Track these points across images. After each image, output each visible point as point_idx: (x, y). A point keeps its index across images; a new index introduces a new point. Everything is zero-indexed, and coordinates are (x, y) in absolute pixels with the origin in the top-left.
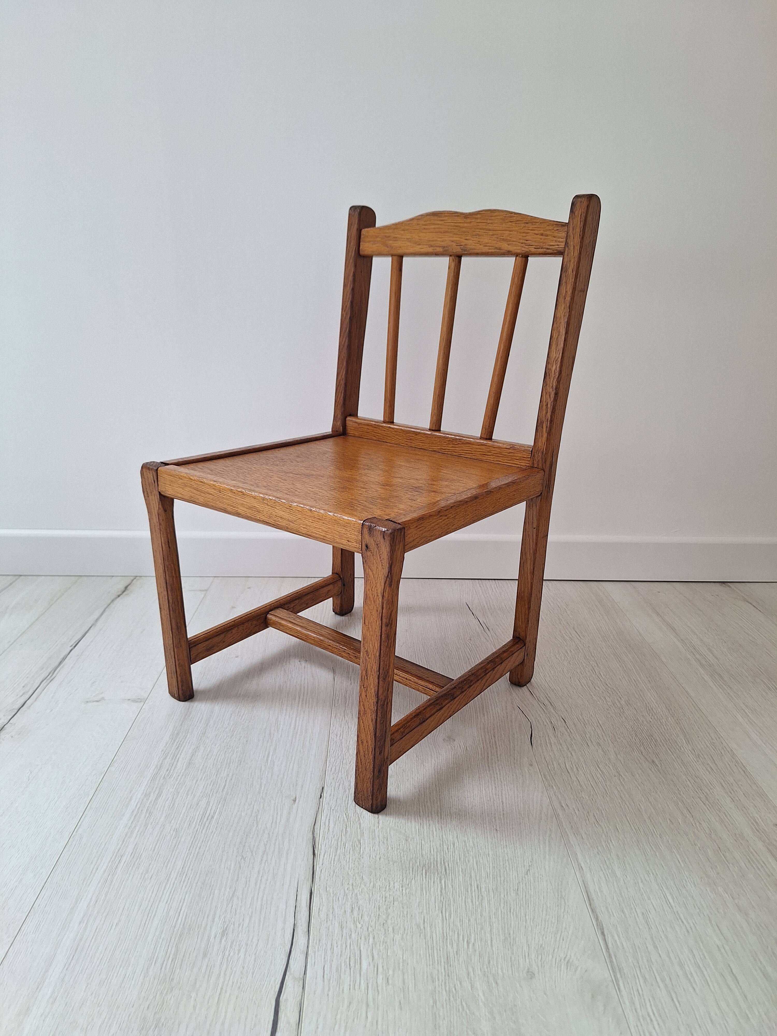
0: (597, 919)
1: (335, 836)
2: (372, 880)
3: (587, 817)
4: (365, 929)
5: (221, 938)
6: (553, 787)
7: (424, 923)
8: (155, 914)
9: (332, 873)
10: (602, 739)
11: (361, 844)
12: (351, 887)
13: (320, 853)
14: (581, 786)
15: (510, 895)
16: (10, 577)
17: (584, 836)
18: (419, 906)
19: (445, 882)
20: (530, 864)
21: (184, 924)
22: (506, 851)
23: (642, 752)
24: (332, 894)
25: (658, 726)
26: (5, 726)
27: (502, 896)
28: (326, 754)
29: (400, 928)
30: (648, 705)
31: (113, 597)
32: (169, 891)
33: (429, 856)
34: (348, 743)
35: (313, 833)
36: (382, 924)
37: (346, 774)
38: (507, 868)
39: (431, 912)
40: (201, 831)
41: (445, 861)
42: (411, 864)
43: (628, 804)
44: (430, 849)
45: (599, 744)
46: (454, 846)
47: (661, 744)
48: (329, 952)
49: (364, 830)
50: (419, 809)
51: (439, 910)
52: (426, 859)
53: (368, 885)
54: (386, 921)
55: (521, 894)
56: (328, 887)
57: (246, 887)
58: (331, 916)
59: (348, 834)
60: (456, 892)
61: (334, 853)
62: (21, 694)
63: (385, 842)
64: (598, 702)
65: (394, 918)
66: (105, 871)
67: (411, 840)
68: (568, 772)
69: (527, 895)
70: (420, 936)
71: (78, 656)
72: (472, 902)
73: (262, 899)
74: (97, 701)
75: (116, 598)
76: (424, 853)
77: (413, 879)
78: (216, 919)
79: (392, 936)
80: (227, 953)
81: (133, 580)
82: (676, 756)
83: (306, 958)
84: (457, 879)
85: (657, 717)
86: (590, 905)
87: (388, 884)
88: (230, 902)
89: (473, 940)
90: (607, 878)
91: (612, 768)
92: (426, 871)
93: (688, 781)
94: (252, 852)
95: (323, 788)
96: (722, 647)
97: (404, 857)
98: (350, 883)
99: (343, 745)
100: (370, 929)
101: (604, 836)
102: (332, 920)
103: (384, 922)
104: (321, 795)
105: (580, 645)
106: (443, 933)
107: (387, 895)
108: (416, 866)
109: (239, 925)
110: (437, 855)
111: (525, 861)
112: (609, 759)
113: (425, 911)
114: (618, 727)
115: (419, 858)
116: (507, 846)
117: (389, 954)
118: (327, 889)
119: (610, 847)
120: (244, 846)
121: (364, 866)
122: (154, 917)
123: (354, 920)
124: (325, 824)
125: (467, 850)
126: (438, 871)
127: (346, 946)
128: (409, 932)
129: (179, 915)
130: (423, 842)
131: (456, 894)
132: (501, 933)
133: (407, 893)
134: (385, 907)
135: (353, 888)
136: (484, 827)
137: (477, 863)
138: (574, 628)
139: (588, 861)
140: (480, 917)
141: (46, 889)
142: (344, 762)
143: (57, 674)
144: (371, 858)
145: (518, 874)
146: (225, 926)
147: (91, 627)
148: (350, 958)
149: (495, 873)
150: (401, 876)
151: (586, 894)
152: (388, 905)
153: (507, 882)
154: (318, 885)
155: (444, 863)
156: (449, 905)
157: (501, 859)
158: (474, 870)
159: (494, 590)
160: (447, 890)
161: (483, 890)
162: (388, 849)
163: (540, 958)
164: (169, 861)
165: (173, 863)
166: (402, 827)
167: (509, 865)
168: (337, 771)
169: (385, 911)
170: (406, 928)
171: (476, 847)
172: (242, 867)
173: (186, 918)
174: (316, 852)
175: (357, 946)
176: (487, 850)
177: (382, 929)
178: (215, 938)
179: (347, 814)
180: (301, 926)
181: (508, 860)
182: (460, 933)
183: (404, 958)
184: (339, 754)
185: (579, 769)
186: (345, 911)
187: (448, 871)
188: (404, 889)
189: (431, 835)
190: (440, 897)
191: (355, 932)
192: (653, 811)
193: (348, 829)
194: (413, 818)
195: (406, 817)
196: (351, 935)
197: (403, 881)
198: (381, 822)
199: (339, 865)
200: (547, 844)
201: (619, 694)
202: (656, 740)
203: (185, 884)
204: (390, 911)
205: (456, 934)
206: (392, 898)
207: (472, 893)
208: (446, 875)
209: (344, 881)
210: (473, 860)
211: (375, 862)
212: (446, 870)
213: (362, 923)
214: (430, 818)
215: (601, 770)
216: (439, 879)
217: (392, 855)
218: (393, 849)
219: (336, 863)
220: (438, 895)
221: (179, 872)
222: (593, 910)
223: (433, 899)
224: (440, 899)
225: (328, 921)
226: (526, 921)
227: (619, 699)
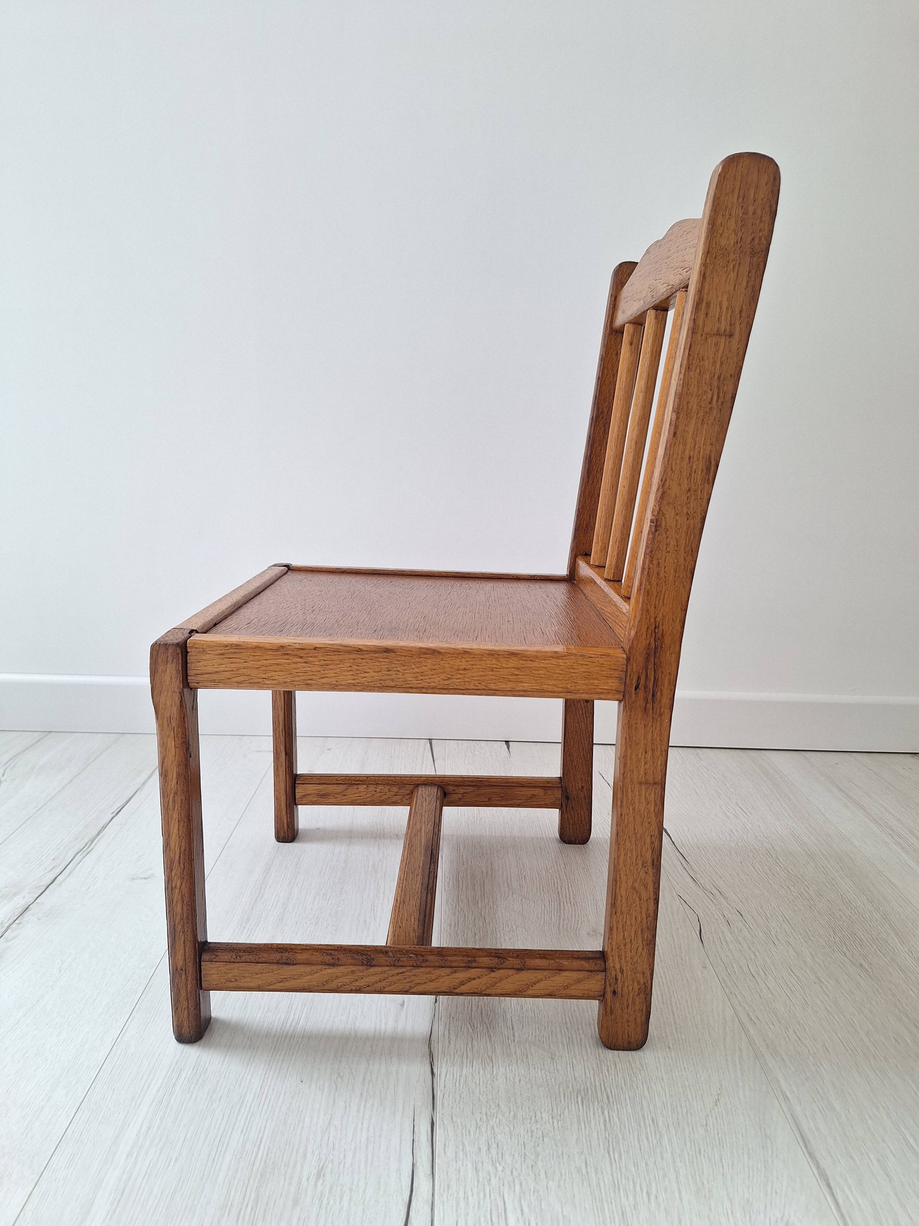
0: (818, 1166)
1: (459, 1051)
2: (512, 1109)
3: (786, 1032)
4: (508, 1173)
5: (317, 1180)
6: (736, 995)
7: (586, 1167)
8: (227, 1148)
9: (458, 1099)
10: (792, 937)
11: (494, 1062)
12: (485, 1117)
13: (440, 1072)
14: (772, 994)
15: (698, 1131)
16: (36, 734)
17: (786, 1058)
18: (577, 1143)
19: (609, 1112)
20: (719, 1092)
21: (266, 1161)
22: (685, 1075)
23: (845, 954)
24: (460, 1126)
25: (861, 922)
26: (30, 907)
27: (687, 1134)
29: (555, 1173)
30: (844, 896)
32: (245, 1115)
33: (584, 1079)
34: (465, 935)
35: (430, 1047)
36: (530, 1166)
38: (690, 1097)
39: (594, 1152)
41: (606, 1086)
42: (561, 1090)
43: (837, 1018)
44: (585, 1071)
45: (788, 943)
46: (616, 1068)
47: (868, 944)
48: (462, 1204)
49: (496, 1044)
50: (566, 1019)
51: (604, 1149)
52: (580, 1083)
53: (507, 1115)
54: (536, 1163)
55: (712, 1131)
56: (453, 1116)
57: (345, 1113)
58: (461, 1154)
59: (475, 1048)
60: (625, 1127)
61: (458, 1073)
62: (50, 868)
63: (524, 1059)
64: (780, 892)
65: (545, 1158)
66: (158, 1090)
67: (558, 1060)
68: (754, 977)
69: (720, 1131)
70: (583, 1184)
71: (121, 824)
72: (648, 1139)
73: (368, 1131)
74: (146, 878)
76: (577, 1075)
77: (567, 1109)
78: (309, 1155)
79: (545, 1183)
80: (325, 1201)
82: (890, 959)
83: (432, 1209)
84: (624, 1109)
85: (858, 911)
86: (806, 1146)
87: (532, 1114)
88: (325, 1133)
89: (654, 1192)
90: (823, 1113)
91: (809, 973)
92: (582, 1098)
93: (909, 989)
94: (351, 1069)
97: (551, 1079)
98: (484, 1112)
100: (515, 1173)
101: (811, 1057)
102: (463, 1160)
103: (533, 1163)
105: (748, 823)
106: (613, 1180)
107: (534, 1128)
108: (569, 1091)
109: (340, 1163)
110: (594, 1078)
111: (712, 1088)
112: (805, 962)
113: (586, 1151)
114: (810, 923)
115: (571, 1081)
116: (685, 1068)
117: (543, 1207)
118: (454, 1119)
119: (822, 1073)
120: (340, 1061)
121: (500, 1090)
122: (225, 1152)
123: (492, 1161)
124: (444, 1037)
126: (598, 1099)
127: (485, 1195)
128: (568, 1178)
129: (259, 1149)
130: (575, 1062)
131: (625, 1129)
132: (691, 1183)
133: (560, 1127)
134: (532, 1144)
137: (648, 1090)
138: (737, 804)
139: (795, 1089)
140: (660, 1160)
141: (82, 1110)
143: (95, 845)
144: (508, 1080)
145: (704, 1105)
146: (321, 1165)
147: (137, 792)
148: (491, 1210)
149: (674, 1103)
150: (550, 1104)
151: (798, 1132)
152: (535, 1142)
153: (691, 1115)
154: (440, 1114)
155: (605, 1088)
156: (618, 1143)
157: (680, 1085)
158: (645, 1097)
160: (612, 1124)
161: (660, 1124)
162: (529, 1069)
163: (748, 1218)
164: (243, 1078)
165: (248, 1081)
166: (545, 1041)
167: (691, 1093)
169: (533, 1150)
170: (563, 1172)
171: (645, 1069)
172: (339, 1088)
173: (267, 1154)
174: (435, 1070)
175: (500, 1195)
176: (660, 1073)
177: (531, 1173)
178: (308, 1180)
179: (472, 1024)
180: (423, 1166)
181: (689, 1086)
182: (635, 1180)
183: (564, 1213)
185: (767, 974)
186: (480, 1149)
187: (611, 1100)
188: (555, 1121)
190: (604, 1133)
191: (495, 1177)
192: (871, 1026)
193: (475, 1043)
194: (558, 1030)
195: (549, 1029)
196: (490, 1180)
197: (552, 1110)
198: (516, 1034)
199: (467, 1089)
200: (738, 1066)
201: (805, 882)
202: (861, 940)
203: (265, 1107)
204: (539, 1149)
205: (631, 1182)
206: (541, 1133)
207: (646, 1128)
208: (610, 1104)
209: (474, 1109)
210: (643, 1086)
211: (514, 1086)
212: (608, 1098)
213: (503, 1164)
214: (581, 1031)
215: (795, 975)
216: (600, 1110)
217: (536, 1077)
218: (536, 1069)
219: (462, 1086)
220: (601, 1130)
221: (256, 1093)
222: (811, 1155)
223: (595, 1135)
224: (604, 1135)
225: (458, 1160)
226: (723, 1166)
227: (807, 889)
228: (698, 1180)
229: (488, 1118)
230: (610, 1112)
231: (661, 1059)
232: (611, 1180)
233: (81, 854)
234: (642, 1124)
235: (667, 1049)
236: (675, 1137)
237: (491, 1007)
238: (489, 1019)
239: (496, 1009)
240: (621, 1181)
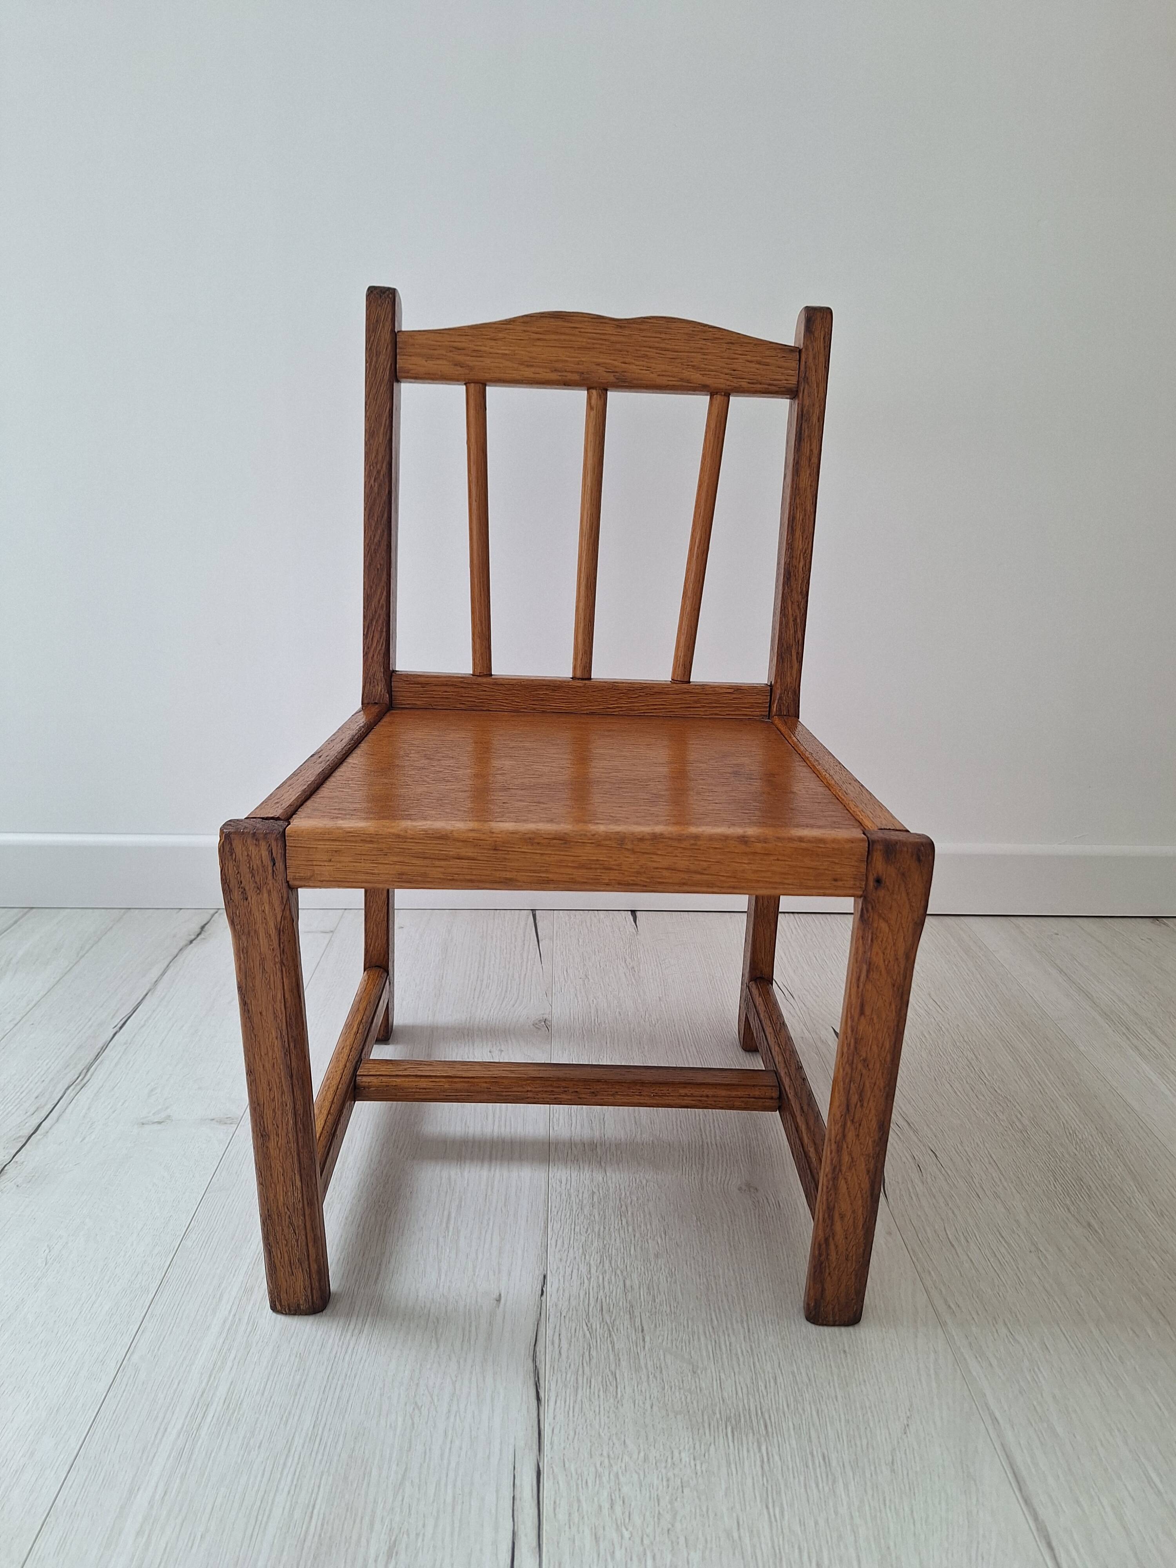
0: (1036, 1518)
1: (572, 1365)
2: (642, 1447)
3: (994, 1325)
4: (638, 1540)
5: (388, 1561)
6: (930, 1273)
7: (739, 1529)
8: (269, 1516)
9: (572, 1433)
10: (1001, 1186)
11: (618, 1380)
12: (606, 1461)
13: (549, 1396)
14: (977, 1270)
15: (882, 1472)
16: (14, 911)
17: (994, 1362)
18: (726, 1495)
19: (767, 1449)
20: (908, 1414)
21: (320, 1535)
22: (865, 1392)
23: (1068, 1209)
24: (574, 1475)
25: (1088, 1162)
26: (6, 1168)
27: (868, 1475)
28: (546, 1215)
29: (698, 1539)
30: (1067, 1125)
31: (183, 943)
32: (292, 1469)
33: (735, 1401)
34: (580, 1196)
35: (534, 1360)
36: (666, 1530)
37: (581, 1250)
38: (872, 1425)
39: (748, 1508)
40: (341, 1357)
41: (764, 1410)
42: (706, 1417)
43: (1058, 1301)
44: (736, 1389)
45: (997, 1196)
46: (776, 1383)
47: (1098, 1194)
49: (621, 1354)
51: (761, 1501)
52: (730, 1406)
53: (635, 1456)
54: (673, 1526)
55: (900, 1471)
56: (566, 1460)
57: (424, 1462)
58: (576, 1516)
59: (594, 1361)
60: (788, 1469)
61: (571, 1397)
62: (32, 1110)
63: (658, 1375)
64: (986, 1122)
65: (685, 1518)
67: (702, 1372)
68: (953, 1246)
69: (910, 1471)
70: (734, 1553)
71: (125, 1044)
72: (817, 1486)
73: (454, 1485)
74: (159, 1123)
75: (186, 945)
76: (726, 1395)
77: (713, 1445)
78: (377, 1526)
79: (685, 1554)
81: (213, 916)
82: (1125, 1214)
84: (787, 1442)
85: (1085, 1146)
86: (1020, 1490)
87: (668, 1454)
88: (399, 1489)
89: (826, 1561)
90: (1042, 1439)
91: (1023, 1238)
92: (732, 1428)
93: (1150, 1257)
94: (431, 1397)
95: (545, 1277)
96: (1170, 1025)
97: (692, 1403)
98: (605, 1454)
99: (573, 1198)
100: (646, 1541)
101: (1026, 1361)
102: (578, 1524)
103: (670, 1526)
104: (542, 1290)
105: (944, 1023)
106: (773, 1547)
107: (670, 1474)
108: (715, 1419)
109: (417, 1535)
110: (748, 1399)
111: (899, 1409)
112: (1017, 1221)
113: (738, 1506)
114: (1024, 1165)
115: (718, 1404)
116: (865, 1381)
118: (567, 1466)
119: (1040, 1382)
120: (417, 1385)
121: (626, 1420)
122: (267, 1523)
123: (617, 1524)
124: (553, 1344)
125: (798, 1389)
126: (752, 1429)
128: (714, 1546)
129: (311, 1517)
130: (723, 1376)
131: (789, 1472)
132: (873, 1546)
133: (704, 1471)
134: (668, 1498)
135: (609, 1462)
136: (823, 1347)
137: (818, 1412)
138: (929, 995)
139: (1006, 1408)
140: (834, 1516)
141: (77, 1468)
142: (577, 1229)
143: (92, 1075)
144: (636, 1405)
145: (890, 1434)
146: (393, 1539)
147: (146, 995)
149: (852, 1433)
150: (691, 1439)
151: (1010, 1469)
152: (673, 1494)
153: (873, 1449)
154: (549, 1457)
155: (762, 1413)
156: (779, 1493)
157: (858, 1405)
158: (813, 1425)
159: (794, 931)
160: (772, 1465)
161: (834, 1463)
162: (664, 1389)
164: (290, 1413)
165: (296, 1418)
166: (684, 1348)
167: (873, 1416)
168: (566, 1246)
169: (669, 1506)
170: (709, 1539)
171: (814, 1384)
172: (415, 1426)
173: (322, 1525)
174: (542, 1394)
176: (832, 1389)
177: (667, 1540)
178: (376, 1561)
179: (589, 1325)
180: (526, 1535)
181: (870, 1408)
182: (802, 1547)
184: (568, 1217)
185: (969, 1240)
186: (600, 1507)
187: (770, 1430)
188: (698, 1463)
189: (735, 1363)
190: (761, 1479)
191: (621, 1548)
192: (1102, 1313)
193: (594, 1353)
194: (701, 1331)
195: (690, 1329)
196: (613, 1552)
197: (694, 1448)
198: (647, 1339)
199: (583, 1420)
200: (933, 1376)
201: (1017, 1106)
202: (1089, 1188)
203: (320, 1456)
204: (677, 1504)
205: (797, 1551)
206: (680, 1480)
207: (815, 1469)
208: (768, 1436)
209: (593, 1449)
210: (811, 1408)
211: (644, 1413)
212: (766, 1427)
213: (630, 1529)
214: (730, 1331)
215: (1006, 1242)
216: (755, 1444)
217: (672, 1401)
218: (673, 1389)
219: (576, 1415)
220: (757, 1475)
221: (307, 1435)
222: (1027, 1501)
223: (749, 1481)
224: (761, 1483)
225: (572, 1525)
226: (914, 1522)
227: (1019, 1116)
228: (882, 1541)
229: (612, 1462)
230: (769, 1448)
231: (833, 1368)
232: (770, 1545)
233: (73, 1090)
234: (811, 1466)
235: (842, 1355)
236: (852, 1480)
237: (614, 1300)
238: (611, 1317)
239: (621, 1303)
240: (784, 1549)
